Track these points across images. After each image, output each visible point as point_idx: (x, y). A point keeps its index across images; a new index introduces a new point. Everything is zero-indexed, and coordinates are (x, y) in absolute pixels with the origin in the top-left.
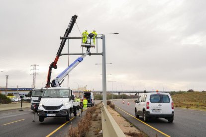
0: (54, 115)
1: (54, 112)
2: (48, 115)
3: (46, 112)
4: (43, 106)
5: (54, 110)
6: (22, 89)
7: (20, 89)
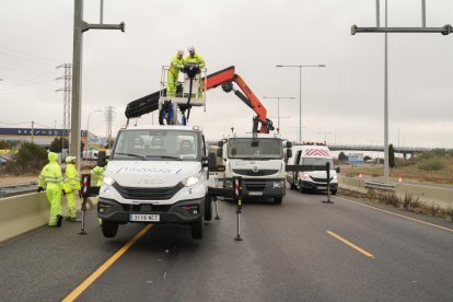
0: (156, 218)
1: (155, 209)
2: (134, 217)
3: (126, 206)
4: (116, 185)
5: (154, 202)
6: (47, 130)
7: (36, 130)
